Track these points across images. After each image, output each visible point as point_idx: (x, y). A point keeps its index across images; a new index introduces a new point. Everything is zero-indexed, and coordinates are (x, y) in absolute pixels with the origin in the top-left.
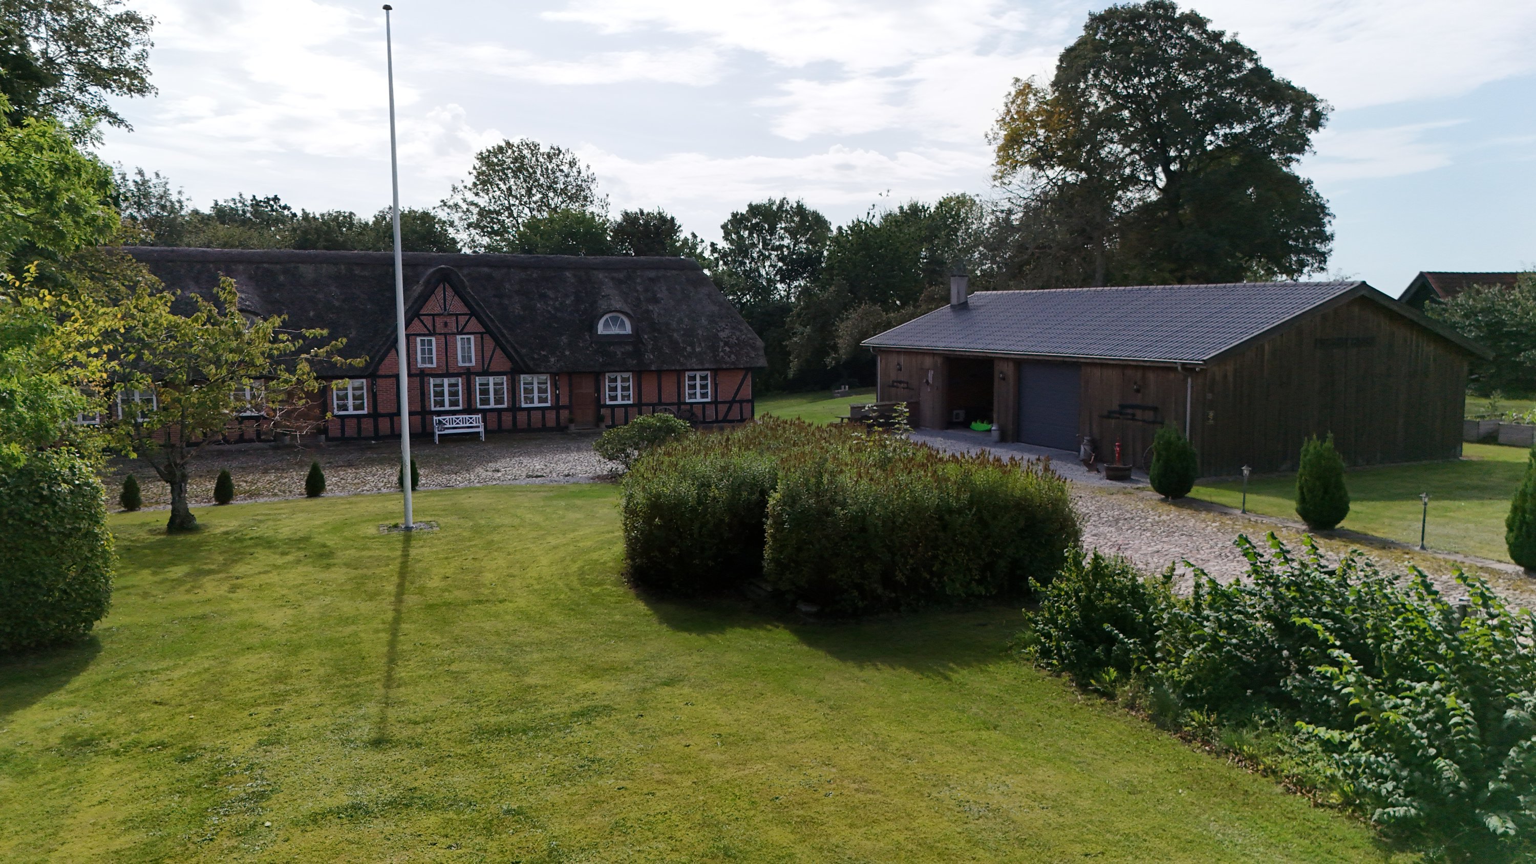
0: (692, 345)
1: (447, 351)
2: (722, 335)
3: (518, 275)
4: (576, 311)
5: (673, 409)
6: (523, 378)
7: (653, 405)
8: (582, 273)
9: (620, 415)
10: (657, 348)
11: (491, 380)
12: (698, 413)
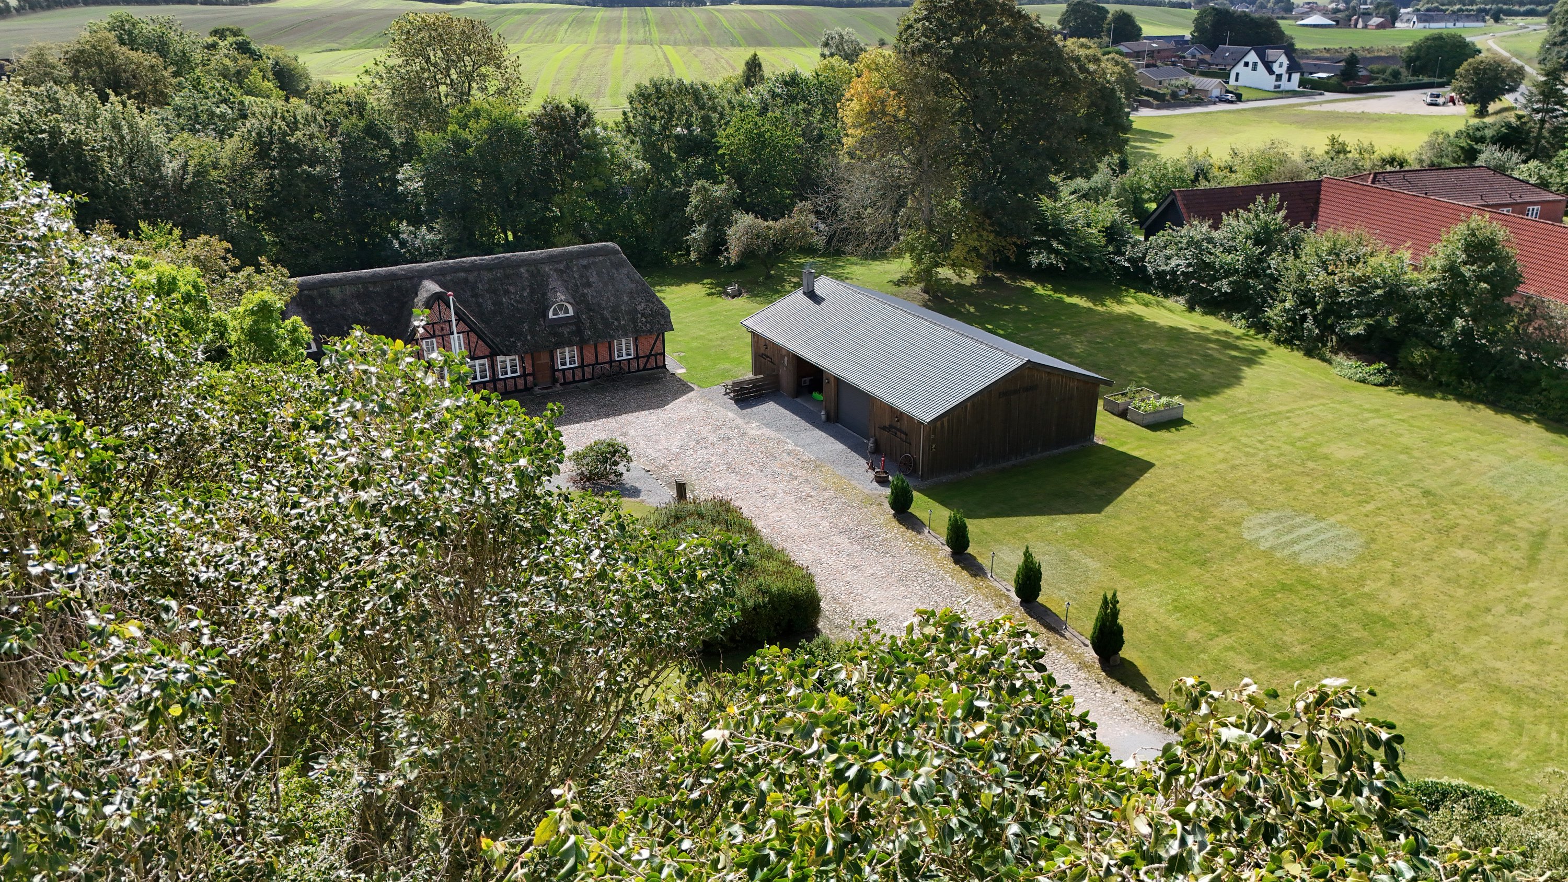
0: (618, 319)
1: (444, 347)
2: (640, 308)
3: (487, 276)
4: (532, 301)
5: (607, 366)
6: (500, 358)
7: (592, 365)
8: (533, 268)
9: (569, 375)
10: (593, 325)
11: (477, 363)
12: (625, 366)
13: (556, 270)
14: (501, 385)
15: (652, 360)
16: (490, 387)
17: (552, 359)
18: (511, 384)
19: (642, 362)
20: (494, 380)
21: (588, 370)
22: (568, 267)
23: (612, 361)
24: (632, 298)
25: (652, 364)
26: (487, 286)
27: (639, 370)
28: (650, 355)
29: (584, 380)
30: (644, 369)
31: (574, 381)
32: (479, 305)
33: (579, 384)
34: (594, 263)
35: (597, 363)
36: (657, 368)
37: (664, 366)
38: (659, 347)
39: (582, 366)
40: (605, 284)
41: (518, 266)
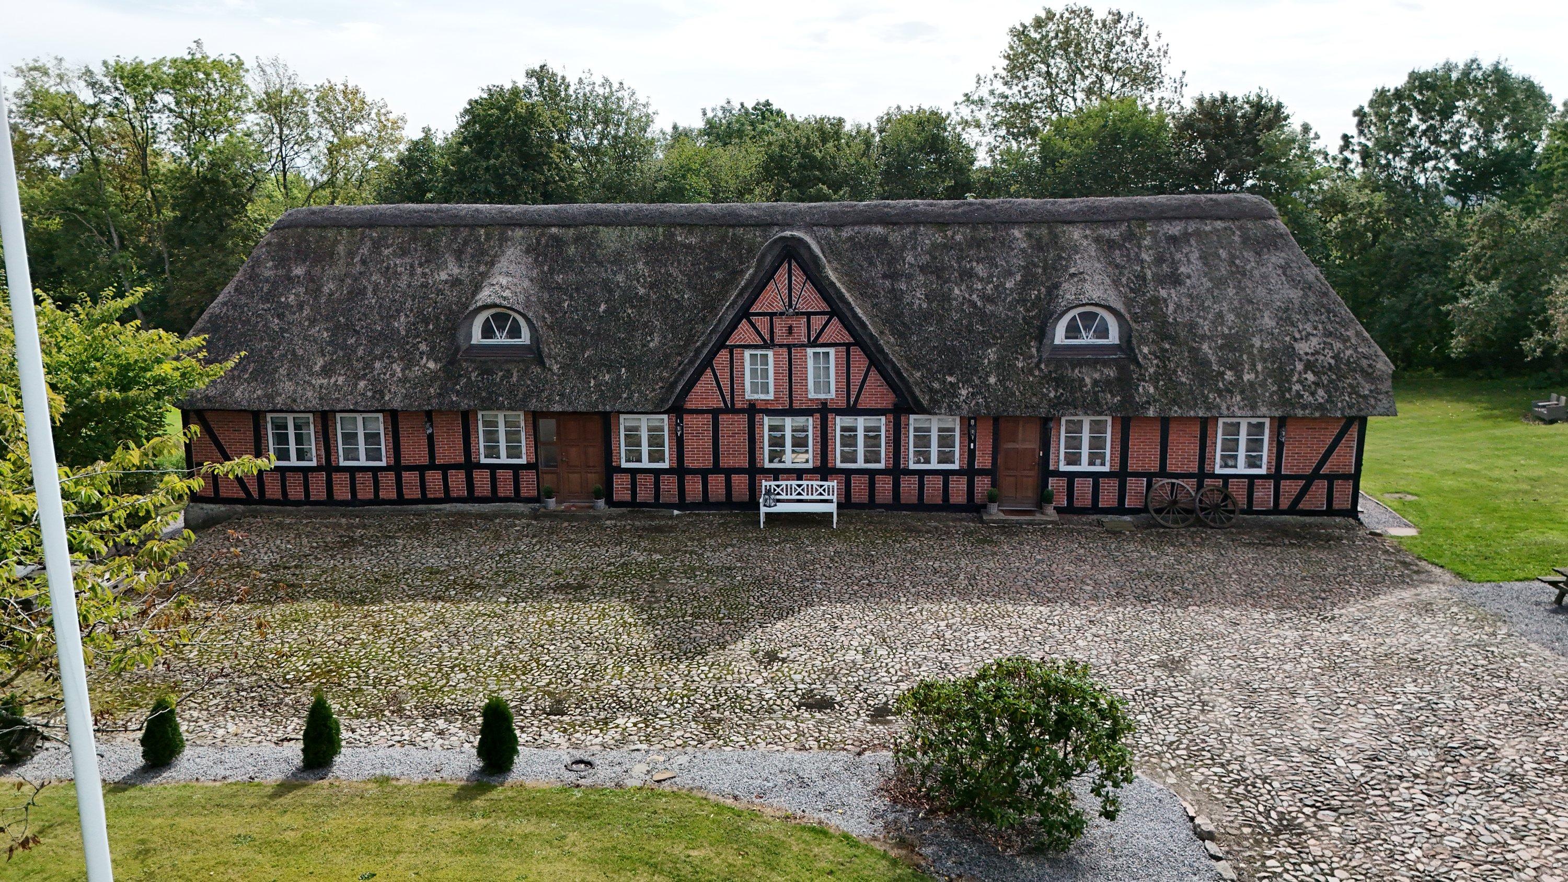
0: (1236, 367)
1: (791, 373)
2: (1302, 348)
4: (1023, 301)
5: (1189, 485)
6: (914, 420)
7: (1150, 476)
8: (1044, 231)
9: (1083, 488)
10: (1165, 374)
11: (861, 423)
12: (1238, 492)
13: (1097, 240)
14: (909, 486)
15: (1319, 489)
16: (884, 486)
17: (1045, 445)
18: (934, 486)
19: (1290, 489)
20: (897, 471)
21: (1136, 486)
22: (1130, 236)
23: (1202, 475)
24: (1285, 316)
25: (1317, 497)
26: (925, 259)
27: (1276, 511)
28: (1316, 475)
29: (1120, 510)
30: (1293, 510)
31: (1095, 509)
32: (895, 296)
33: (1107, 519)
34: (1198, 233)
35: (1163, 472)
36: (1330, 512)
37: (1353, 512)
38: (1341, 460)
39: (1121, 474)
40: (1220, 283)
41: (1011, 223)
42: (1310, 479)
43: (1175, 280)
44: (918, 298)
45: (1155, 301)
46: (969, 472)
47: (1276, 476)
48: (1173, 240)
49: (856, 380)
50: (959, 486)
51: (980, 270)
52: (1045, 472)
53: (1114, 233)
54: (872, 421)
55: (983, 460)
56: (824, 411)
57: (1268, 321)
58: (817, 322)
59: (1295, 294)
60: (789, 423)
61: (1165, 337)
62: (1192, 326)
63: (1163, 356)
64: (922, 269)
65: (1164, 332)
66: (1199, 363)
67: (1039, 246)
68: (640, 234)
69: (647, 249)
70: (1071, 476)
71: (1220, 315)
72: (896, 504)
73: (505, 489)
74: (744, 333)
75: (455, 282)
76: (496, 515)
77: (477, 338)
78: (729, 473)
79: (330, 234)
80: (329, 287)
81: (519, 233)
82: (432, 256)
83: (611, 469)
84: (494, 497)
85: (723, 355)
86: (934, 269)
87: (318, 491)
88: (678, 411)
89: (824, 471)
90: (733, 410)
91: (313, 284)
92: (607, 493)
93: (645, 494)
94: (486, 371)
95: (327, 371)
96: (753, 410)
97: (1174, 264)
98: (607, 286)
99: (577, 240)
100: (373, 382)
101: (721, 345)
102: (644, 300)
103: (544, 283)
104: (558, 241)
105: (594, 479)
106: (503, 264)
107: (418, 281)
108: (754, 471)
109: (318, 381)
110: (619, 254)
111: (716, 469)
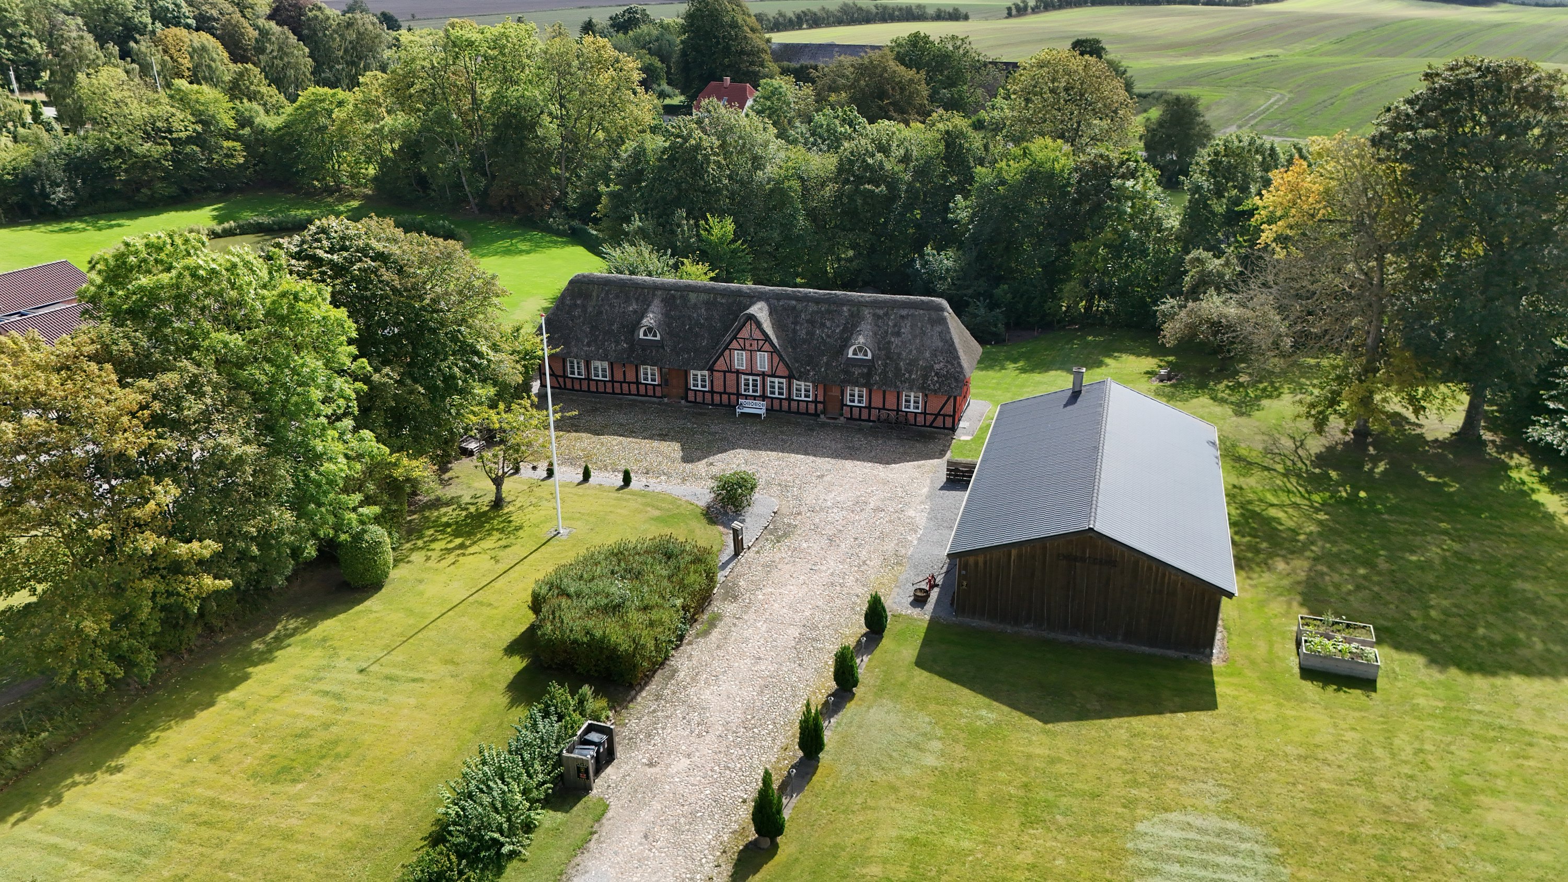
1: (751, 360)
2: (937, 367)
3: (812, 307)
4: (840, 338)
5: (893, 414)
6: (796, 382)
7: (879, 409)
8: (856, 309)
9: (856, 412)
10: (884, 372)
11: (776, 380)
12: (911, 419)
13: (874, 315)
14: (794, 405)
15: (940, 419)
16: (785, 404)
17: (842, 394)
18: (803, 406)
19: (930, 419)
20: (789, 399)
21: (874, 412)
22: (886, 314)
23: (898, 410)
24: (934, 354)
25: (939, 422)
26: (809, 317)
27: (925, 426)
28: (938, 414)
29: (869, 420)
30: (931, 426)
31: (860, 419)
32: (795, 331)
33: (863, 424)
34: (912, 315)
35: (884, 408)
36: (944, 428)
37: (953, 430)
38: (949, 409)
39: (869, 407)
40: (915, 337)
41: (843, 305)
42: (937, 415)
43: (898, 334)
44: (803, 334)
45: (889, 343)
46: (815, 402)
47: (924, 413)
48: (902, 317)
49: (775, 365)
50: (812, 407)
51: (828, 324)
52: (843, 405)
53: (881, 312)
54: (781, 380)
55: (820, 398)
56: (763, 375)
57: (927, 354)
58: (761, 343)
59: (940, 344)
60: (751, 378)
61: (888, 358)
62: (899, 354)
63: (885, 365)
64: (807, 321)
65: (888, 357)
66: (897, 369)
67: (852, 315)
68: (704, 296)
69: (707, 303)
70: (852, 407)
71: (911, 351)
72: (789, 411)
73: (650, 393)
74: (734, 344)
75: (635, 312)
76: (647, 402)
77: (641, 336)
78: (729, 394)
79: (591, 287)
80: (590, 309)
81: (659, 293)
82: (627, 301)
83: (687, 389)
84: (646, 395)
85: (727, 352)
86: (811, 322)
87: (585, 387)
88: (711, 370)
89: (763, 397)
90: (731, 372)
91: (584, 307)
92: (686, 398)
93: (699, 399)
94: (644, 350)
95: (589, 345)
96: (738, 372)
97: (900, 328)
98: (690, 318)
99: (681, 296)
100: (605, 350)
101: (726, 348)
102: (702, 325)
103: (666, 315)
104: (673, 296)
105: (681, 391)
106: (652, 307)
107: (622, 310)
108: (738, 395)
109: (586, 348)
110: (695, 304)
111: (725, 393)
